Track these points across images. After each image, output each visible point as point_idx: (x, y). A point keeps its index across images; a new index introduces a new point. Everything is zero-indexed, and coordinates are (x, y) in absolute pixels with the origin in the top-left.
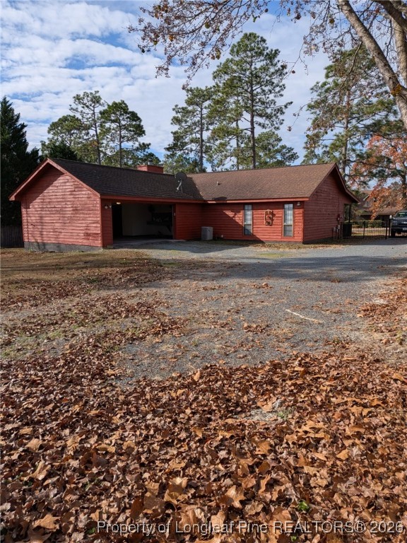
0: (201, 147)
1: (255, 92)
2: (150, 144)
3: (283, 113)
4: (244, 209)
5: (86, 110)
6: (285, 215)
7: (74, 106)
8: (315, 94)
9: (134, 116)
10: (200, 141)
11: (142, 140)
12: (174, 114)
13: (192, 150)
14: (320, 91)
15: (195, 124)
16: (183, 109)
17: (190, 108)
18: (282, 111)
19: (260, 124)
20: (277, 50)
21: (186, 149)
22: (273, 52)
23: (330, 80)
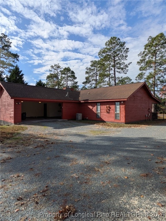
0: (96, 82)
1: (115, 59)
2: (78, 82)
3: (127, 67)
4: (97, 105)
5: (55, 71)
6: (116, 108)
7: (51, 69)
8: (140, 57)
9: (73, 72)
10: (96, 80)
11: (75, 81)
12: (86, 70)
13: (93, 83)
14: (142, 55)
15: (94, 74)
16: (90, 68)
17: (93, 68)
18: (127, 66)
19: (118, 72)
20: (125, 42)
21: (91, 83)
22: (123, 43)
23: (147, 50)
